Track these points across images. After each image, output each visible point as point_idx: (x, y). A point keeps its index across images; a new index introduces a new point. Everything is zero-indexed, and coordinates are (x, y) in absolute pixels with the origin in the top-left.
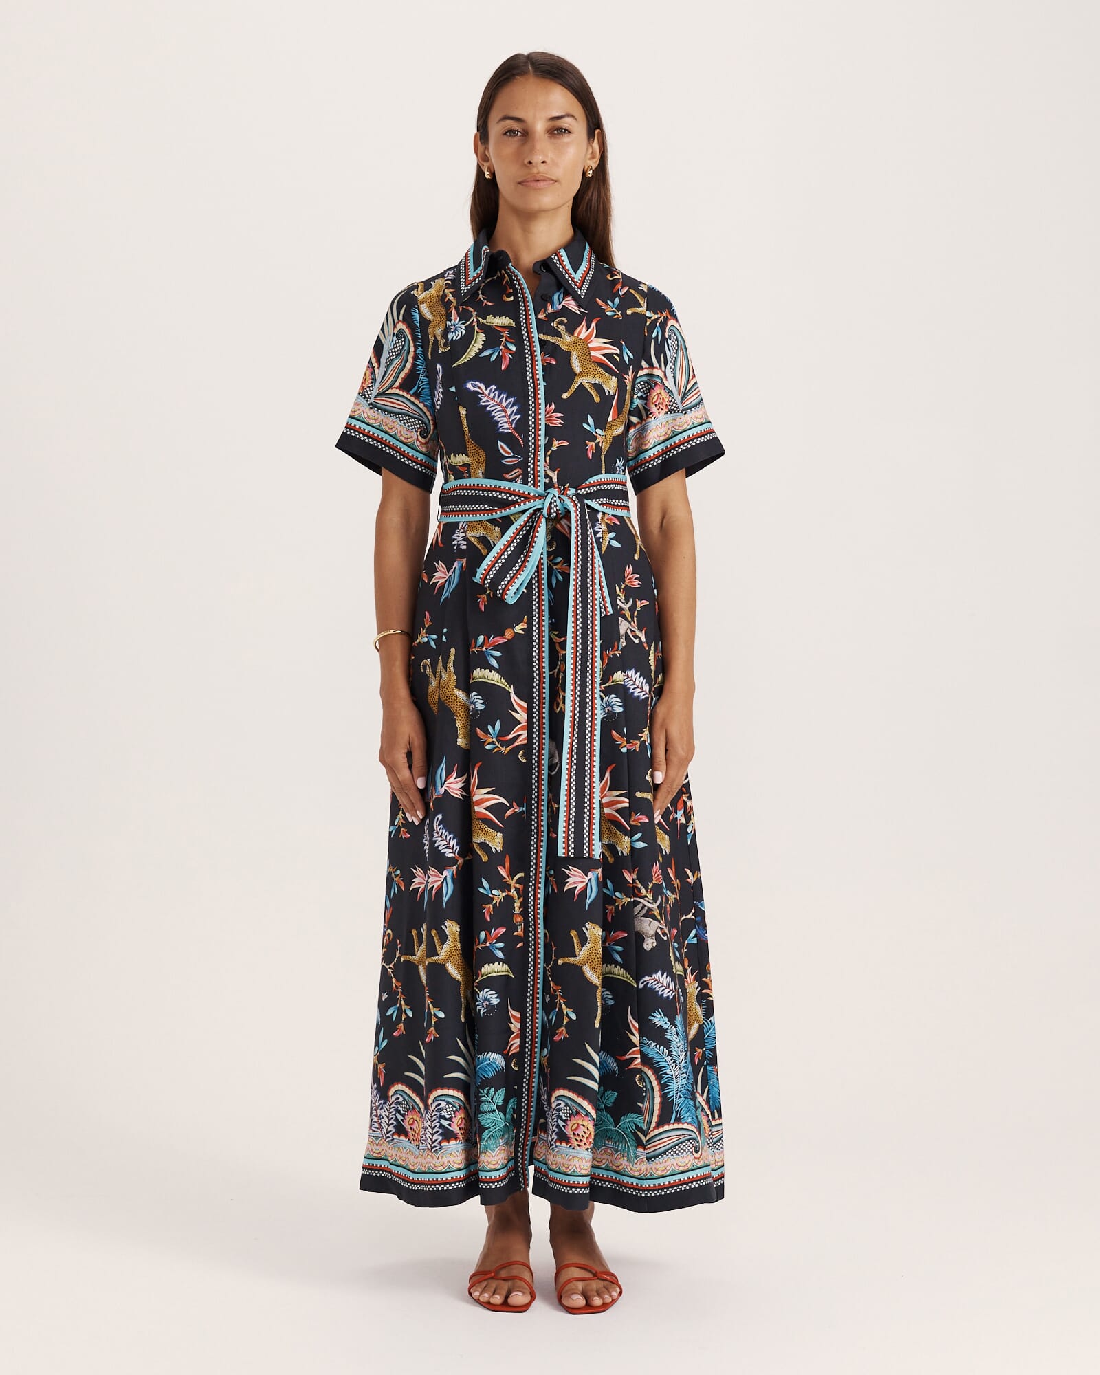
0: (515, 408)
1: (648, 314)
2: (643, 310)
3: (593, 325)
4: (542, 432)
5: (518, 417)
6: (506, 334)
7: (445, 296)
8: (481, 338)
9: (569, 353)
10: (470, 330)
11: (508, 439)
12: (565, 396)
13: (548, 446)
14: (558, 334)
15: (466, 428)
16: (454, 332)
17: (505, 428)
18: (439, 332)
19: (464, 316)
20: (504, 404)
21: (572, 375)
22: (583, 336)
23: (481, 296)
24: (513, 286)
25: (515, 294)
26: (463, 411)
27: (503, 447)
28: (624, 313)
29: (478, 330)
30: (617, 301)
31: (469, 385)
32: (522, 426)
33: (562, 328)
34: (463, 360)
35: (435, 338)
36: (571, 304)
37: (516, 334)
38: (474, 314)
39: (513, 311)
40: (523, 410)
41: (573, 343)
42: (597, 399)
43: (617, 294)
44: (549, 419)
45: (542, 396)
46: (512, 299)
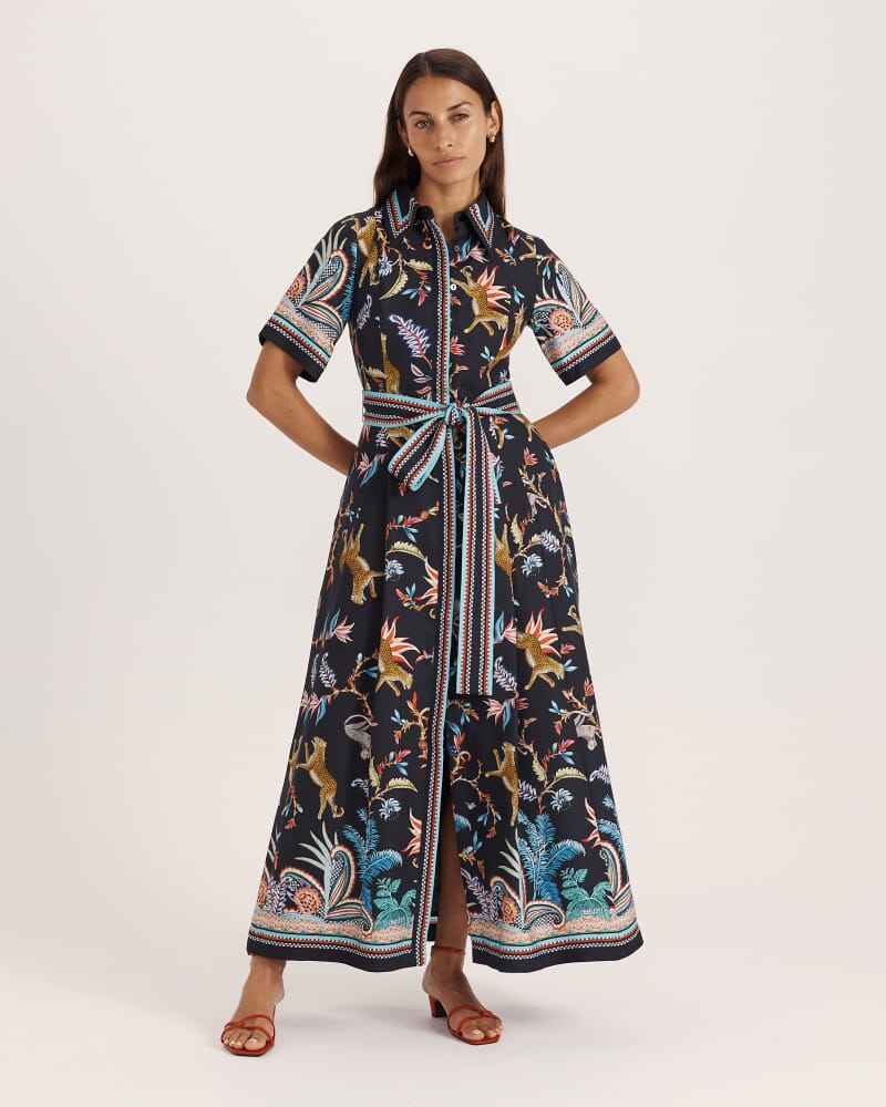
0: (426, 338)
1: (538, 257)
2: (533, 254)
4: (447, 358)
5: (428, 345)
6: (424, 277)
7: (376, 234)
8: (404, 278)
9: (471, 298)
10: (395, 268)
11: (419, 362)
12: (466, 331)
13: (452, 370)
14: (465, 280)
15: (385, 351)
16: (383, 269)
17: (417, 353)
18: (371, 266)
19: (392, 257)
20: (418, 335)
21: (473, 316)
22: (484, 283)
23: (405, 240)
24: (431, 236)
25: (433, 242)
26: (384, 338)
27: (415, 369)
28: (518, 260)
29: (403, 271)
30: (511, 249)
31: (391, 318)
33: (468, 275)
34: (389, 295)
35: (368, 272)
36: (477, 254)
37: (432, 277)
39: (431, 257)
40: (433, 340)
41: (475, 290)
42: (492, 333)
43: (510, 244)
44: (453, 349)
45: (448, 330)
46: (431, 247)
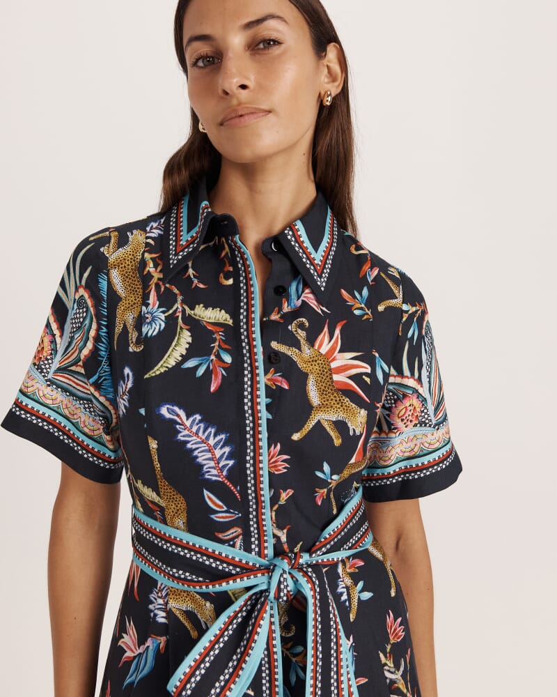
0: (227, 449)
1: (405, 307)
2: (397, 302)
3: (337, 332)
4: (265, 485)
5: (231, 463)
6: (219, 336)
7: (143, 263)
8: (185, 339)
9: (306, 376)
10: (171, 321)
11: (216, 488)
12: (296, 437)
13: (274, 499)
14: (295, 344)
15: (157, 465)
16: (150, 323)
17: (212, 474)
18: (130, 318)
19: (166, 301)
20: (212, 442)
21: (308, 409)
22: (324, 350)
23: (191, 271)
24: (234, 264)
25: (236, 275)
26: (153, 445)
27: (210, 498)
28: (374, 310)
29: (183, 326)
30: (365, 292)
31: (164, 411)
32: (238, 474)
33: (301, 335)
34: (159, 369)
35: (125, 326)
36: (309, 297)
37: (234, 337)
38: (180, 298)
39: (231, 301)
40: (238, 454)
41: (312, 361)
42: (337, 442)
43: (364, 281)
44: (273, 465)
45: (264, 435)
46: (231, 282)
